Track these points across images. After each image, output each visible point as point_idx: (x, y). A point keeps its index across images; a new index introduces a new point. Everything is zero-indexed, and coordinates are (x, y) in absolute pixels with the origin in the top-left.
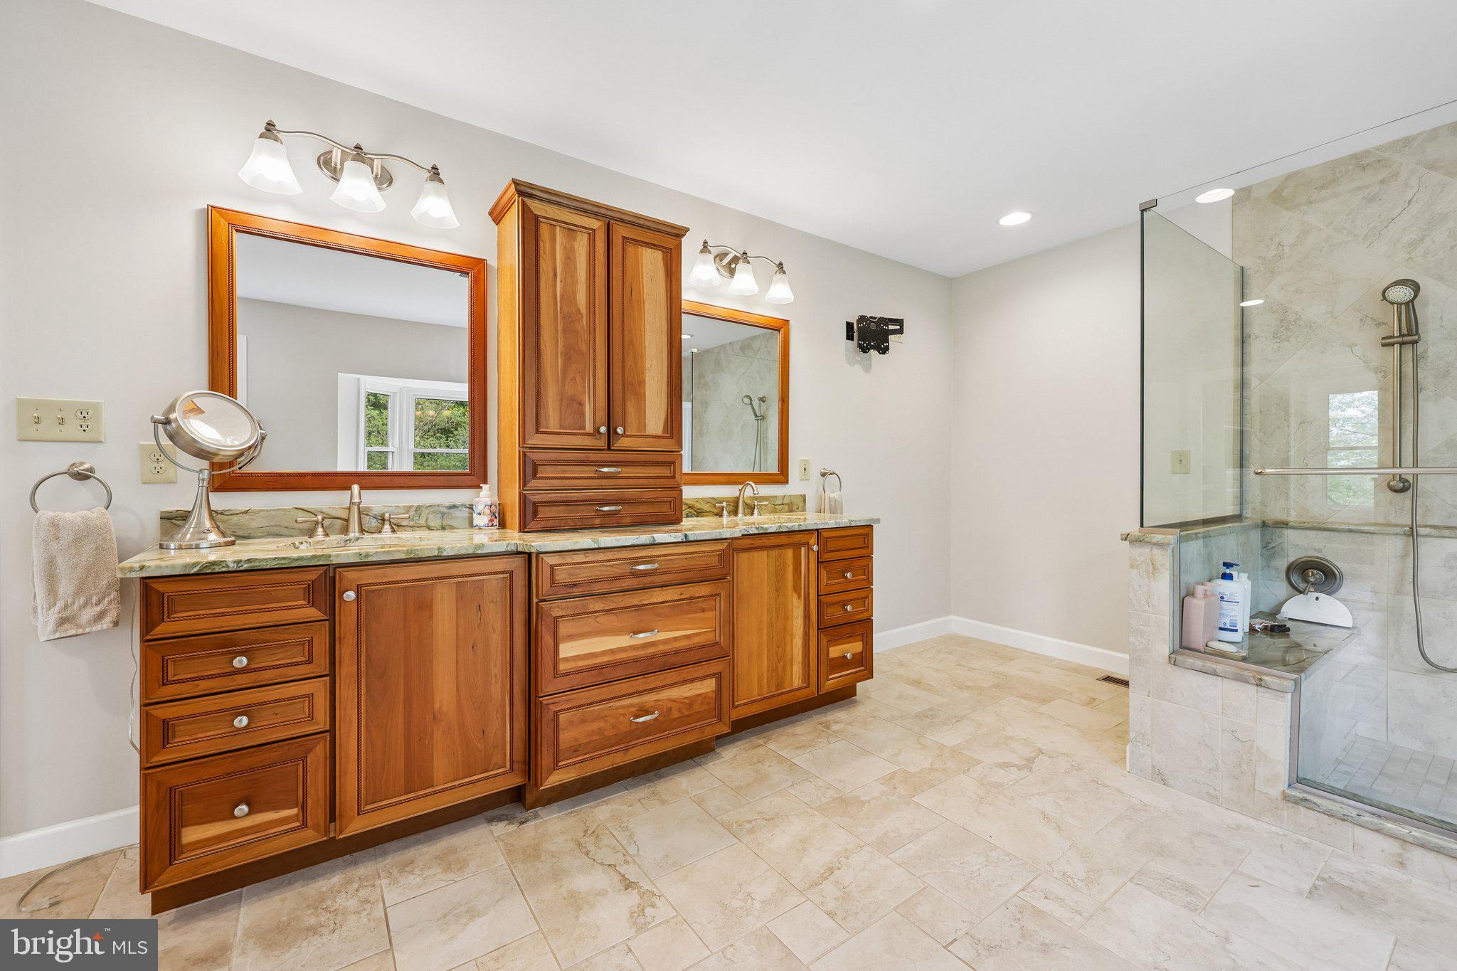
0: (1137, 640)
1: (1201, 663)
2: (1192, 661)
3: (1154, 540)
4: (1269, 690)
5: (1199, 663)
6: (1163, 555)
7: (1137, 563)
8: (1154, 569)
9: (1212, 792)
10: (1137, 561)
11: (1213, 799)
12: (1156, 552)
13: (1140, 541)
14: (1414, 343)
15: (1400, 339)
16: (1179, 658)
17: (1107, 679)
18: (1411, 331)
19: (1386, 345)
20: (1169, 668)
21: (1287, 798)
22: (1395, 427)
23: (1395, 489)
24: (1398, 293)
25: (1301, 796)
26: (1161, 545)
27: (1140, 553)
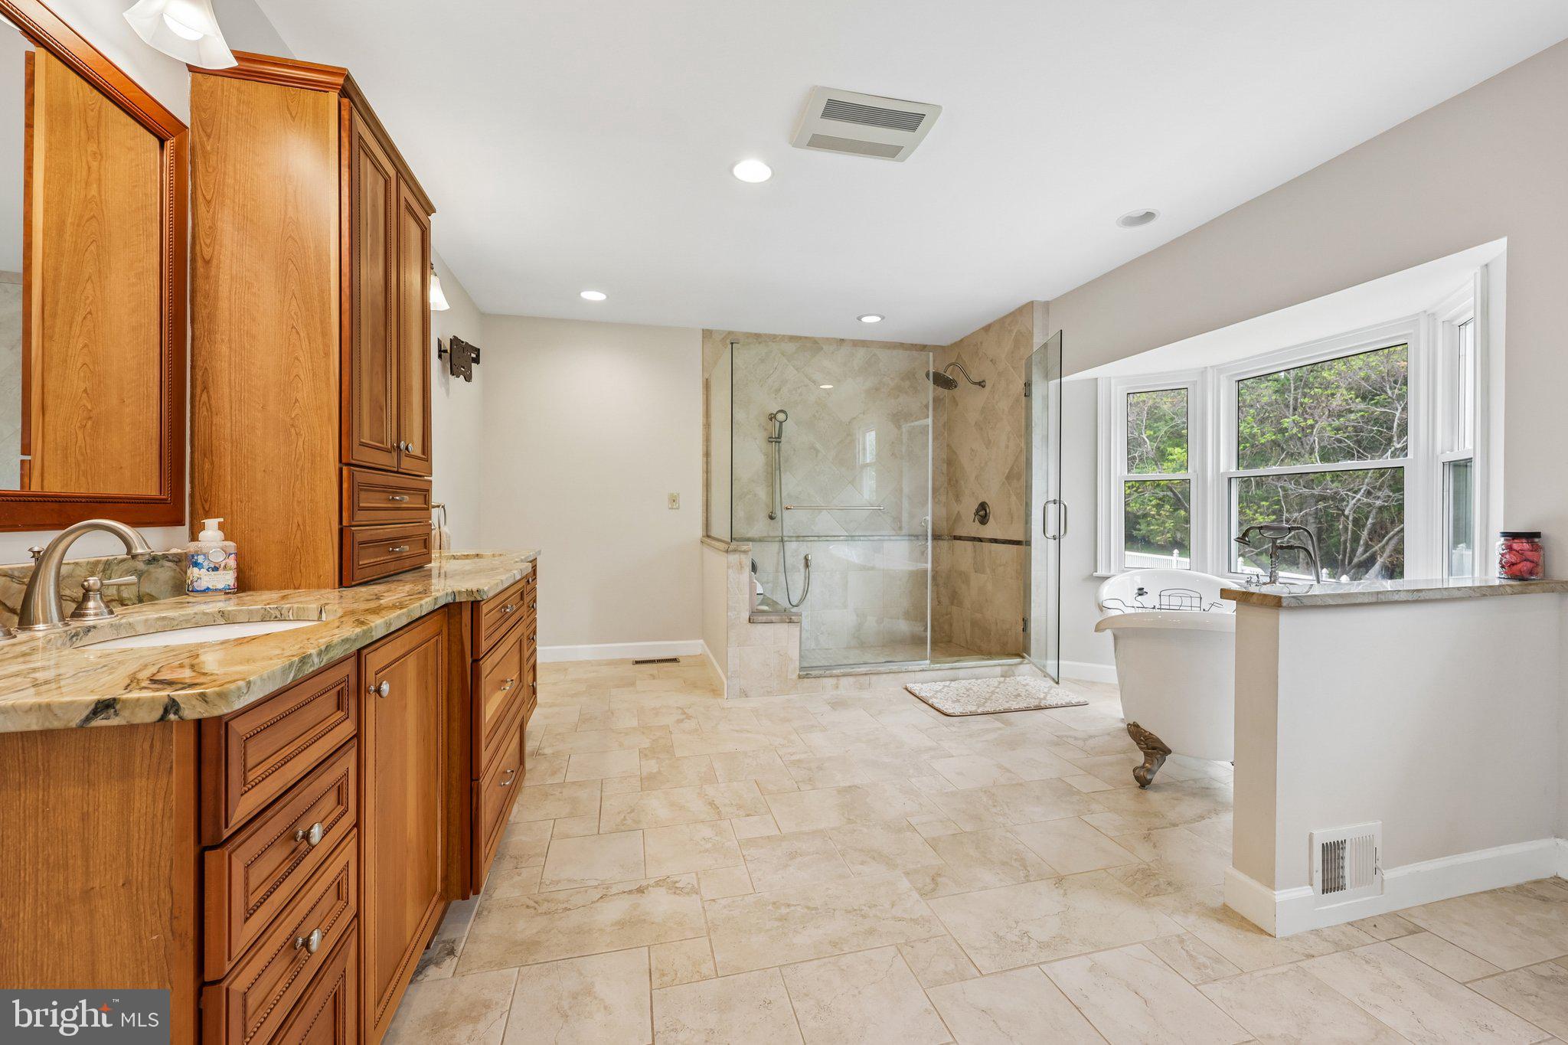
0: (732, 613)
2: (762, 618)
3: (743, 549)
5: (765, 618)
6: (746, 560)
7: (732, 565)
8: (742, 568)
9: (769, 690)
10: (732, 563)
11: (769, 693)
12: (743, 556)
13: (735, 551)
14: (780, 442)
15: (775, 439)
16: (755, 618)
17: (637, 662)
18: (779, 436)
19: (769, 441)
20: (749, 625)
21: (800, 677)
22: (772, 485)
23: (771, 518)
24: (781, 416)
25: (805, 673)
26: (745, 552)
27: (734, 558)
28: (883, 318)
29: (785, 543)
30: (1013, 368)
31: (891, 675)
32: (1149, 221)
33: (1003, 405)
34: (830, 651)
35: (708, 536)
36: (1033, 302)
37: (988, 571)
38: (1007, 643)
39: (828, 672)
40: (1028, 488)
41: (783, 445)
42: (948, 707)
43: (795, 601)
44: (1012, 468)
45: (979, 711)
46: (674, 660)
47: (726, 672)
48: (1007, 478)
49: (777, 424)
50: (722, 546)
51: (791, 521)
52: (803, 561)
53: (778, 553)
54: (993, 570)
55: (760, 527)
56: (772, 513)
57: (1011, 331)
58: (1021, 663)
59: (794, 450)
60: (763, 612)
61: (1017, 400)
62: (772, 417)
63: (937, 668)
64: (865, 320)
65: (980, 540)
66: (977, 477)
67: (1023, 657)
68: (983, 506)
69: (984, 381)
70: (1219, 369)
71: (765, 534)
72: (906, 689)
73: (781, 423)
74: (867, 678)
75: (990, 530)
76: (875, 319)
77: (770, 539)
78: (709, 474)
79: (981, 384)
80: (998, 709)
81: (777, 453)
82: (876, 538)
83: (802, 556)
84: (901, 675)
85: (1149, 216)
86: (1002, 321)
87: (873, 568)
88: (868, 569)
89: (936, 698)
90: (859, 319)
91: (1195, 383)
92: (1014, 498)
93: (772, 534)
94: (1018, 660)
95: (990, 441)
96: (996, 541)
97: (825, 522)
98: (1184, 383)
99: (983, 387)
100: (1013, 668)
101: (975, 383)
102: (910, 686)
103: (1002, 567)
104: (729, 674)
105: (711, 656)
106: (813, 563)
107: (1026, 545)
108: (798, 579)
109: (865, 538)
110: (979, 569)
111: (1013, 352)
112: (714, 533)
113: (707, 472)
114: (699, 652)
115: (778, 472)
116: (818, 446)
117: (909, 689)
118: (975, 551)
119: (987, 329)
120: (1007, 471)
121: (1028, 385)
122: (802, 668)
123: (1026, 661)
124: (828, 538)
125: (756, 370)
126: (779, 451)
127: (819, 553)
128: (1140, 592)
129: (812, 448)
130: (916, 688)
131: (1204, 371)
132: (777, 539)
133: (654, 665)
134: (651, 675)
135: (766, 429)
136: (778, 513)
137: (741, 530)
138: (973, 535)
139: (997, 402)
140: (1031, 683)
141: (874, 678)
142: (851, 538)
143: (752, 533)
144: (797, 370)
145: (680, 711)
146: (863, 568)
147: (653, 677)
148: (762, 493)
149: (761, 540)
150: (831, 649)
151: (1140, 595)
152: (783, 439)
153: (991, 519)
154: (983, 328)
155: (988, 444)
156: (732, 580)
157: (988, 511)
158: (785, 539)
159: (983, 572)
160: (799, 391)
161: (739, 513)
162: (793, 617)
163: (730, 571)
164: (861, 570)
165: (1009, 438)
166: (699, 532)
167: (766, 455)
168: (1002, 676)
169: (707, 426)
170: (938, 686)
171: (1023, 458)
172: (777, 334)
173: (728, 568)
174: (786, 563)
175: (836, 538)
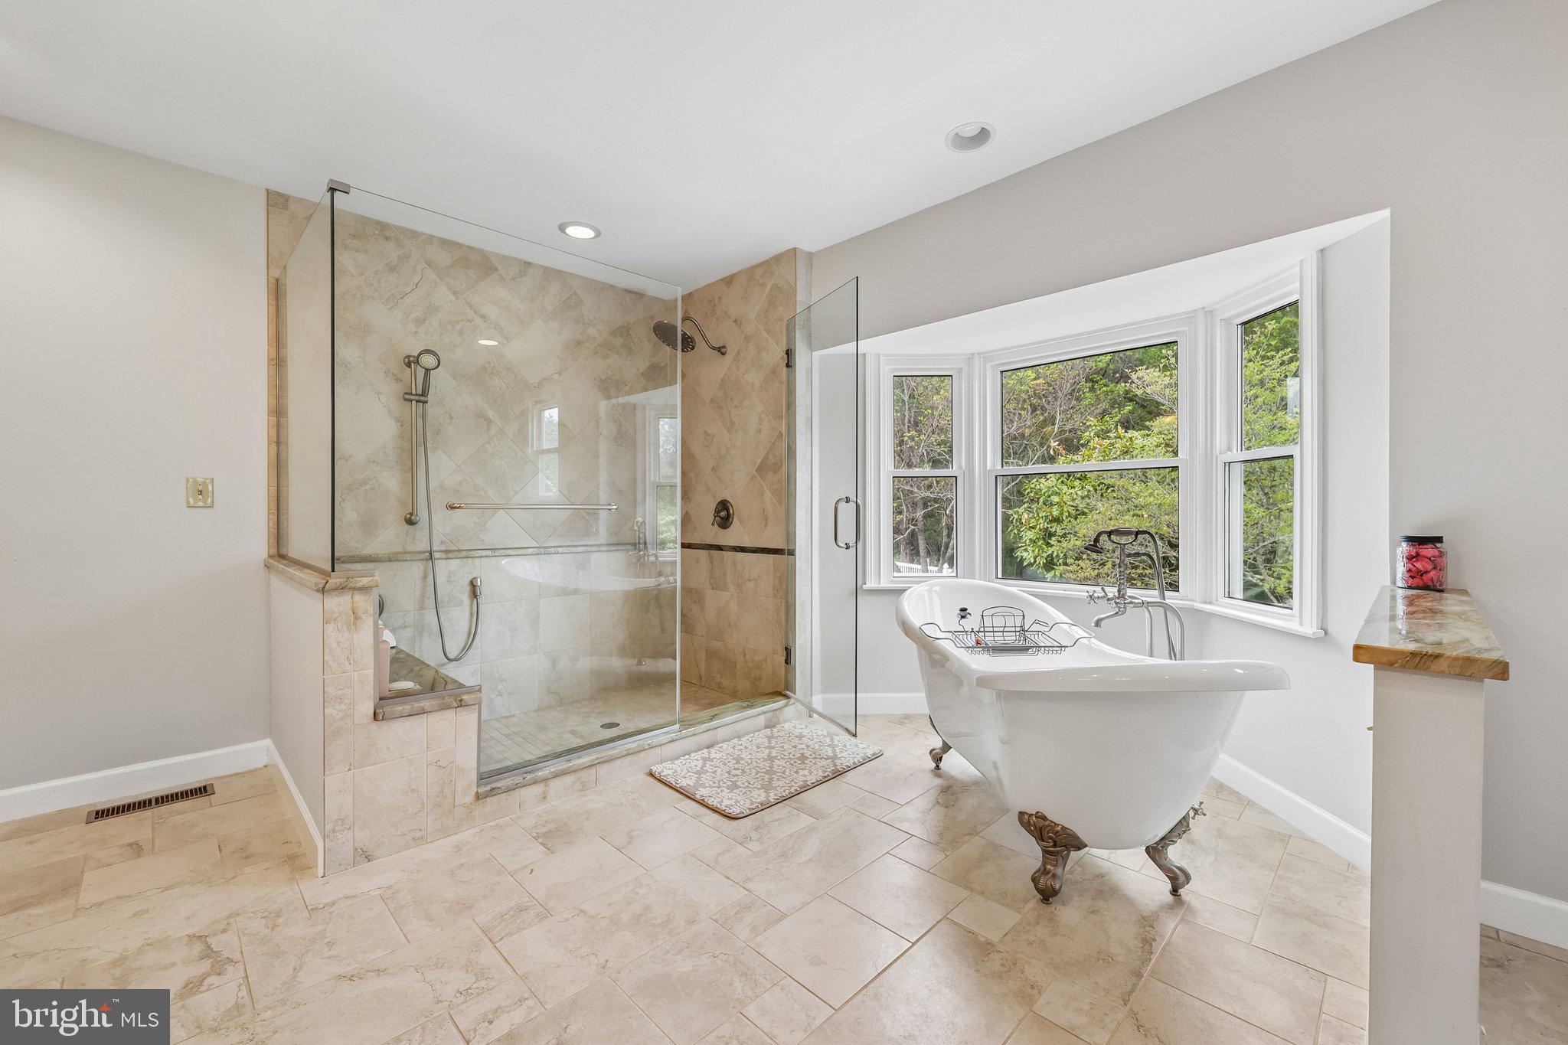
0: (335, 709)
1: (410, 707)
2: (401, 708)
3: (360, 584)
4: (468, 707)
5: (407, 707)
6: (366, 601)
7: (335, 616)
8: (356, 618)
9: (418, 834)
10: (334, 612)
11: (418, 841)
12: (359, 598)
13: (341, 589)
14: (425, 402)
15: (417, 396)
16: (387, 710)
17: (101, 814)
18: (424, 394)
19: (406, 400)
20: (375, 726)
21: (478, 797)
22: (412, 470)
23: (410, 522)
24: (428, 360)
25: (488, 788)
26: (364, 590)
27: (338, 603)
28: (598, 234)
29: (436, 562)
30: (768, 331)
31: (628, 758)
32: (980, 145)
33: (754, 377)
34: (513, 720)
35: (282, 557)
36: (795, 250)
37: (732, 587)
38: (760, 678)
39: (529, 777)
40: (790, 481)
41: (432, 409)
42: (727, 800)
43: (453, 650)
44: (766, 458)
45: (772, 798)
46: (202, 791)
47: (321, 820)
48: (760, 470)
49: (421, 373)
50: (314, 579)
51: (444, 525)
52: (468, 588)
53: (425, 577)
54: (739, 587)
55: (389, 536)
56: (411, 514)
57: (763, 285)
58: (786, 705)
59: (451, 417)
60: (405, 694)
61: (774, 372)
62: (411, 362)
63: (691, 733)
64: (574, 231)
65: (719, 548)
66: (714, 469)
67: (787, 697)
68: (724, 505)
69: (724, 347)
70: (986, 356)
71: (399, 549)
72: (651, 774)
73: (428, 371)
74: (593, 770)
75: (734, 536)
76: (585, 233)
77: (408, 557)
78: (282, 447)
79: (721, 350)
80: (793, 790)
81: (419, 420)
82: (580, 549)
83: (467, 581)
84: (643, 754)
85: (983, 136)
86: (750, 272)
87: (576, 592)
88: (569, 594)
89: (703, 786)
90: (562, 228)
91: (959, 371)
92: (768, 495)
93: (411, 548)
94: (784, 702)
95: (732, 423)
96: (743, 549)
97: (501, 528)
98: (950, 369)
99: (723, 354)
100: (778, 713)
101: (714, 348)
102: (657, 769)
103: (752, 583)
104: (329, 827)
105: (287, 775)
106: (485, 591)
107: (788, 555)
108: (458, 619)
109: (565, 550)
110: (717, 585)
111: (767, 311)
112: (294, 550)
113: (278, 443)
114: (260, 761)
115: (421, 450)
116: (490, 414)
117: (657, 775)
118: (712, 563)
119: (729, 280)
120: (759, 462)
121: (789, 353)
122: (482, 778)
123: (792, 701)
124: (510, 552)
125: (379, 281)
126: (424, 417)
127: (496, 574)
128: (963, 613)
129: (481, 416)
130: (665, 770)
131: (970, 358)
132: (422, 556)
133: (146, 814)
134: (130, 845)
135: (398, 380)
136: (422, 513)
137: (350, 541)
138: (708, 542)
139: (744, 374)
140: (805, 732)
141: (603, 770)
142: (543, 551)
143: (374, 547)
144: (454, 293)
145: (198, 948)
146: (564, 592)
147: (136, 849)
148: (391, 482)
149: (391, 559)
150: (514, 716)
151: (963, 617)
152: (430, 398)
153: (736, 521)
154: (722, 280)
155: (731, 427)
156: (334, 645)
157: (731, 512)
158: (436, 555)
159: (725, 588)
160: (458, 327)
161: (348, 513)
162: (465, 697)
163: (330, 628)
164: (559, 596)
165: (760, 420)
166: (259, 547)
167: (400, 421)
168: (767, 727)
169: (278, 363)
170: (695, 761)
171: (784, 446)
172: (419, 231)
173: (326, 621)
174: (438, 594)
175: (521, 552)
